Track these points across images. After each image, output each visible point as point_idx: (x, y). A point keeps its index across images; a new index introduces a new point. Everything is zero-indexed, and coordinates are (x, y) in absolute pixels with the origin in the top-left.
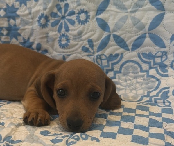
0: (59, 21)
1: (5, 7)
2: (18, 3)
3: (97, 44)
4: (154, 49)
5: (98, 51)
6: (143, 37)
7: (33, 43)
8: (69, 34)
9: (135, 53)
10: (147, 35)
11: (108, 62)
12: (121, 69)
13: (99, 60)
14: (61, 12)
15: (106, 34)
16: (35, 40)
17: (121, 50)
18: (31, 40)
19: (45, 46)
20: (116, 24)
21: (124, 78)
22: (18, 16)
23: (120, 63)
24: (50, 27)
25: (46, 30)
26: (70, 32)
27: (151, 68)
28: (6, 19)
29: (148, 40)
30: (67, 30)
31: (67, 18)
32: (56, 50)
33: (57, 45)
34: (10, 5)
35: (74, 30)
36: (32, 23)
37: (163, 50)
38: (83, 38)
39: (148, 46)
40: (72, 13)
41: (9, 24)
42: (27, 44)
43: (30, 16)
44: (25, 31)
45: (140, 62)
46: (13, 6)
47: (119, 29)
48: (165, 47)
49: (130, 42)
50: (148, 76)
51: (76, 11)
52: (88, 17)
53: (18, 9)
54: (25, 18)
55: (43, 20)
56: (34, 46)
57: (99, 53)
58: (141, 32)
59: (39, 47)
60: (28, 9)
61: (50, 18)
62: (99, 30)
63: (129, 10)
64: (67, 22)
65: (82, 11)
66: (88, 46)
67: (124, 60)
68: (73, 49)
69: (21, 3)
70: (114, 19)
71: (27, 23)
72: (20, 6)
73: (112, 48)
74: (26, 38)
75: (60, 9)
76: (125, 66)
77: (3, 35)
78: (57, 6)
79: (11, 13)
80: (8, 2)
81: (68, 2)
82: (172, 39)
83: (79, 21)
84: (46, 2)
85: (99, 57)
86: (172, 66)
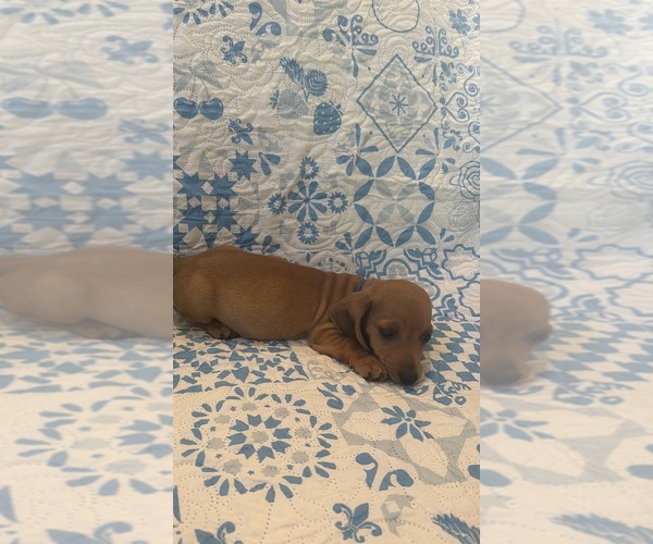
0: (300, 205)
1: (212, 178)
2: (234, 174)
3: (355, 238)
4: (422, 245)
5: (356, 248)
6: (410, 230)
7: (257, 235)
8: (317, 224)
9: (400, 250)
10: (416, 229)
11: (369, 261)
12: (385, 270)
13: (358, 259)
14: (305, 194)
15: (366, 226)
16: (262, 232)
17: (384, 246)
18: (254, 230)
19: (277, 239)
20: (381, 215)
22: (235, 194)
23: (385, 262)
24: (286, 213)
25: (281, 216)
26: (318, 222)
27: (420, 268)
28: (215, 198)
29: (415, 234)
30: (315, 218)
31: (313, 201)
32: (294, 246)
33: (296, 238)
34: (221, 176)
35: (325, 220)
36: (257, 206)
37: (432, 246)
38: (338, 230)
39: (417, 242)
40: (322, 196)
42: (245, 237)
43: (254, 195)
44: (244, 218)
45: (407, 261)
46: (226, 177)
47: (384, 221)
48: (434, 243)
49: (394, 237)
50: (420, 279)
51: (329, 194)
52: (345, 203)
53: (234, 182)
54: (246, 198)
55: (277, 204)
56: (260, 239)
57: (359, 250)
58: (409, 225)
59: (268, 241)
60: (253, 184)
61: (286, 200)
62: (359, 220)
63: (396, 197)
64: (313, 207)
65: (338, 195)
66: (344, 241)
67: (387, 259)
68: (321, 245)
69: (240, 175)
70: (377, 207)
71: (249, 206)
72: (239, 179)
73: (374, 244)
75: (302, 189)
76: (390, 266)
77: (206, 222)
78: (300, 184)
79: (223, 188)
80: (217, 170)
81: (316, 179)
82: (442, 235)
83: (333, 208)
84: (283, 179)
85: (358, 256)
86: (443, 267)
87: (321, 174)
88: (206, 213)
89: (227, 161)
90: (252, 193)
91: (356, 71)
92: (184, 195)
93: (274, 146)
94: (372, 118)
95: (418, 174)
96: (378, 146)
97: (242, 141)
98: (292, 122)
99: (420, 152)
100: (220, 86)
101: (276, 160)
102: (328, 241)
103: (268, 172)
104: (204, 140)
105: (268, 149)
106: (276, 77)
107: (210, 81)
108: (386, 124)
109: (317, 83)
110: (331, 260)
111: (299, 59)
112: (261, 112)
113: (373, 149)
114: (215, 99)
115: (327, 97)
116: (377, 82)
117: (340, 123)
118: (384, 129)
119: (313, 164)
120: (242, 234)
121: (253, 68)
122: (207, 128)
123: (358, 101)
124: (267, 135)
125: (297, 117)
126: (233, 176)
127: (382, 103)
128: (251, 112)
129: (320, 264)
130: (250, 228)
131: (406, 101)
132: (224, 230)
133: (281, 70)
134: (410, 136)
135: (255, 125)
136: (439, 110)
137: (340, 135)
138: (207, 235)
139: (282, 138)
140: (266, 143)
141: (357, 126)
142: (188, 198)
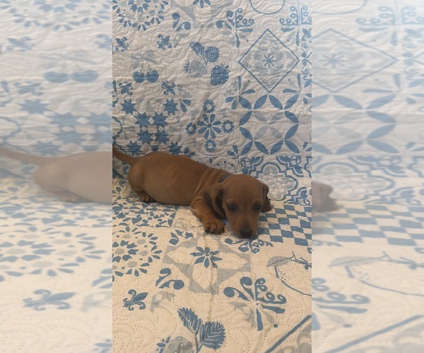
0: (206, 128)
1: (154, 115)
2: (166, 112)
3: (240, 149)
4: (290, 154)
6: (280, 144)
7: (181, 147)
8: (215, 140)
9: (273, 156)
10: (284, 142)
11: (251, 164)
12: (262, 169)
13: (243, 162)
15: (248, 141)
16: (183, 145)
17: (261, 154)
18: (179, 144)
19: (192, 149)
20: (257, 133)
21: (265, 177)
22: (167, 124)
23: (262, 165)
24: (197, 133)
25: (194, 136)
26: (216, 139)
27: (288, 169)
28: (156, 126)
29: (284, 146)
30: (214, 137)
31: (213, 126)
32: (202, 153)
33: (203, 149)
34: (159, 114)
35: (220, 137)
36: (180, 130)
37: (297, 154)
38: (228, 144)
39: (285, 151)
40: (218, 123)
41: (158, 131)
42: (174, 148)
43: (178, 124)
44: (173, 137)
45: (278, 164)
46: (161, 114)
47: (260, 137)
48: (299, 152)
49: (269, 147)
50: (287, 176)
51: (222, 122)
52: (233, 127)
53: (166, 117)
54: (173, 125)
55: (190, 128)
56: (182, 150)
57: (243, 156)
58: (279, 140)
59: (187, 150)
60: (176, 118)
61: (197, 126)
62: (242, 138)
63: (268, 122)
64: (213, 130)
65: (228, 122)
66: (233, 151)
67: (264, 162)
68: (218, 153)
69: (169, 113)
70: (255, 128)
71: (175, 130)
73: (254, 152)
74: (175, 143)
75: (206, 119)
76: (266, 167)
77: (152, 140)
78: (204, 116)
79: (160, 120)
80: (156, 110)
81: (214, 113)
82: (305, 146)
83: (225, 130)
84: (194, 113)
85: (243, 160)
86: (305, 168)
87: (217, 109)
88: (151, 135)
89: (162, 105)
90: (176, 123)
91: (238, 43)
92: (138, 125)
93: (187, 95)
94: (249, 72)
95: (284, 106)
96: (255, 89)
97: (170, 93)
98: (197, 79)
99: (286, 91)
100: (156, 63)
101: (188, 102)
102: (223, 150)
103: (185, 110)
104: (149, 94)
105: (184, 96)
106: (188, 53)
107: (151, 61)
108: (259, 75)
109: (213, 54)
110: (225, 162)
111: (201, 42)
112: (179, 76)
113: (251, 91)
114: (154, 71)
115: (219, 62)
116: (253, 49)
117: (227, 77)
118: (259, 78)
119: (212, 103)
120: (172, 146)
121: (174, 50)
122: (150, 87)
123: (239, 62)
124: (183, 88)
125: (201, 76)
126: (165, 113)
127: (257, 61)
128: (174, 76)
129: (218, 165)
130: (177, 143)
131: (274, 59)
132: (163, 144)
133: (190, 49)
134: (278, 81)
135: (176, 83)
136: (301, 62)
137: (228, 84)
138: (152, 147)
139: (192, 89)
140: (183, 93)
141: (239, 78)
142: (141, 127)
